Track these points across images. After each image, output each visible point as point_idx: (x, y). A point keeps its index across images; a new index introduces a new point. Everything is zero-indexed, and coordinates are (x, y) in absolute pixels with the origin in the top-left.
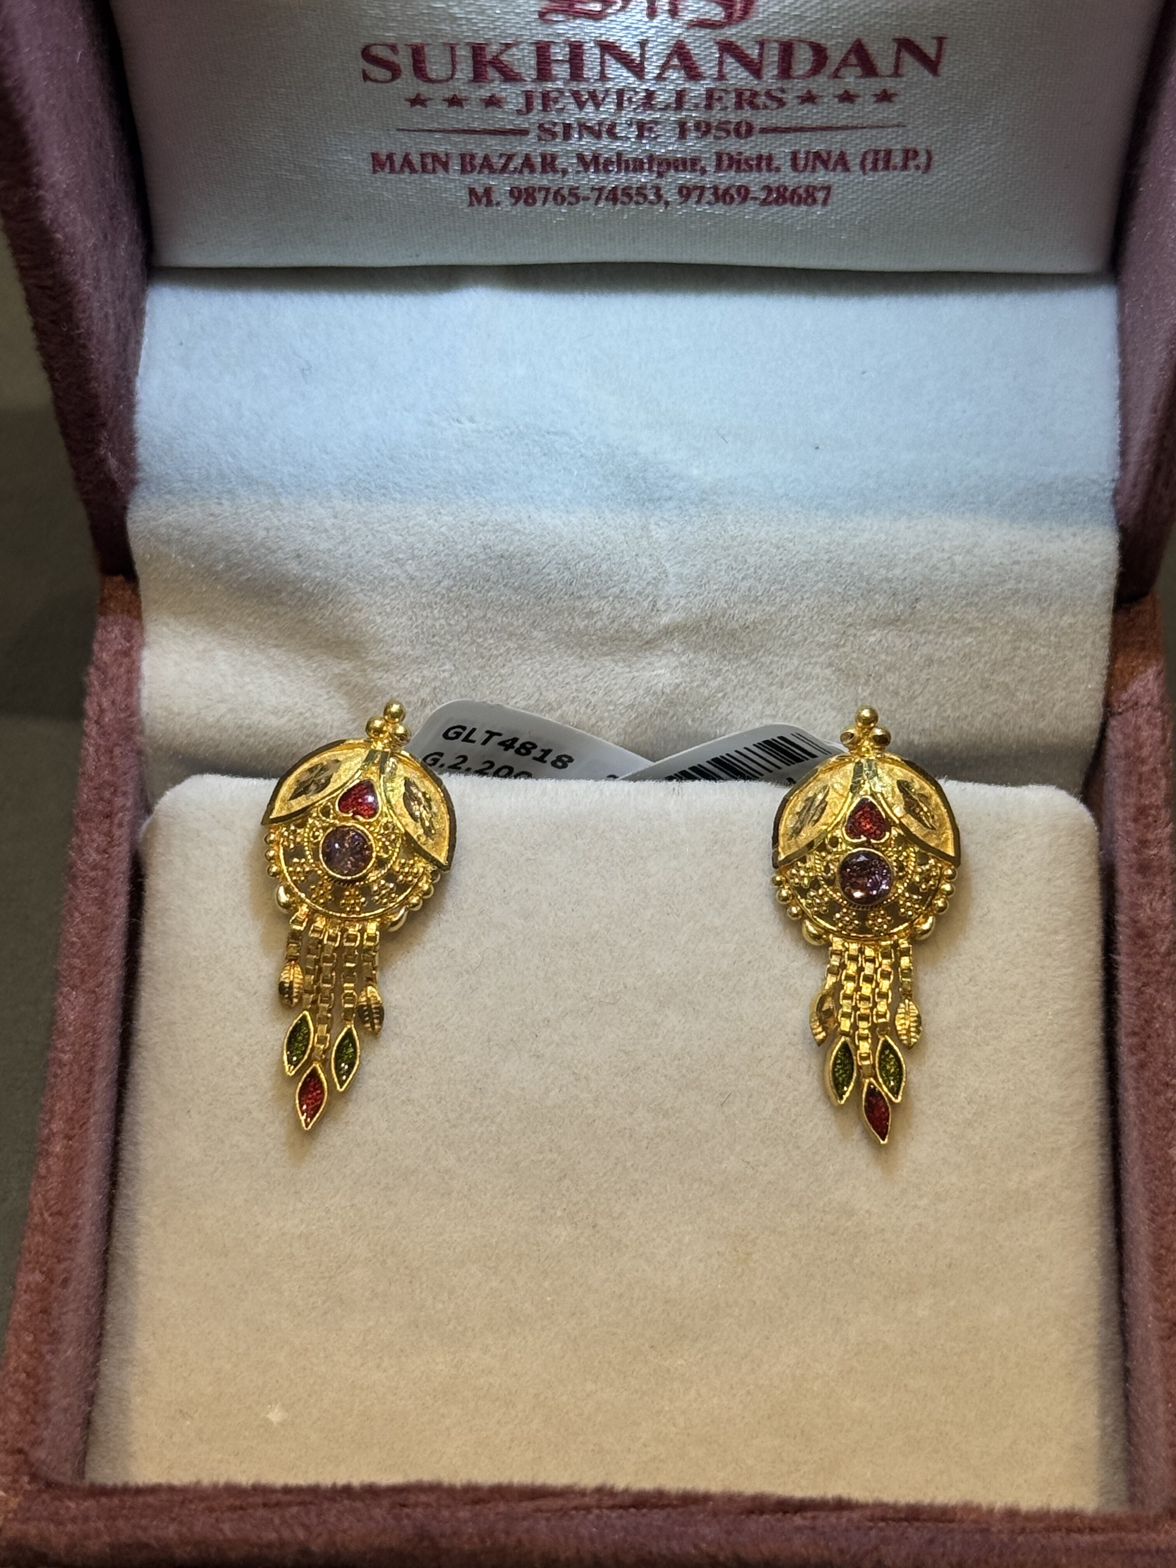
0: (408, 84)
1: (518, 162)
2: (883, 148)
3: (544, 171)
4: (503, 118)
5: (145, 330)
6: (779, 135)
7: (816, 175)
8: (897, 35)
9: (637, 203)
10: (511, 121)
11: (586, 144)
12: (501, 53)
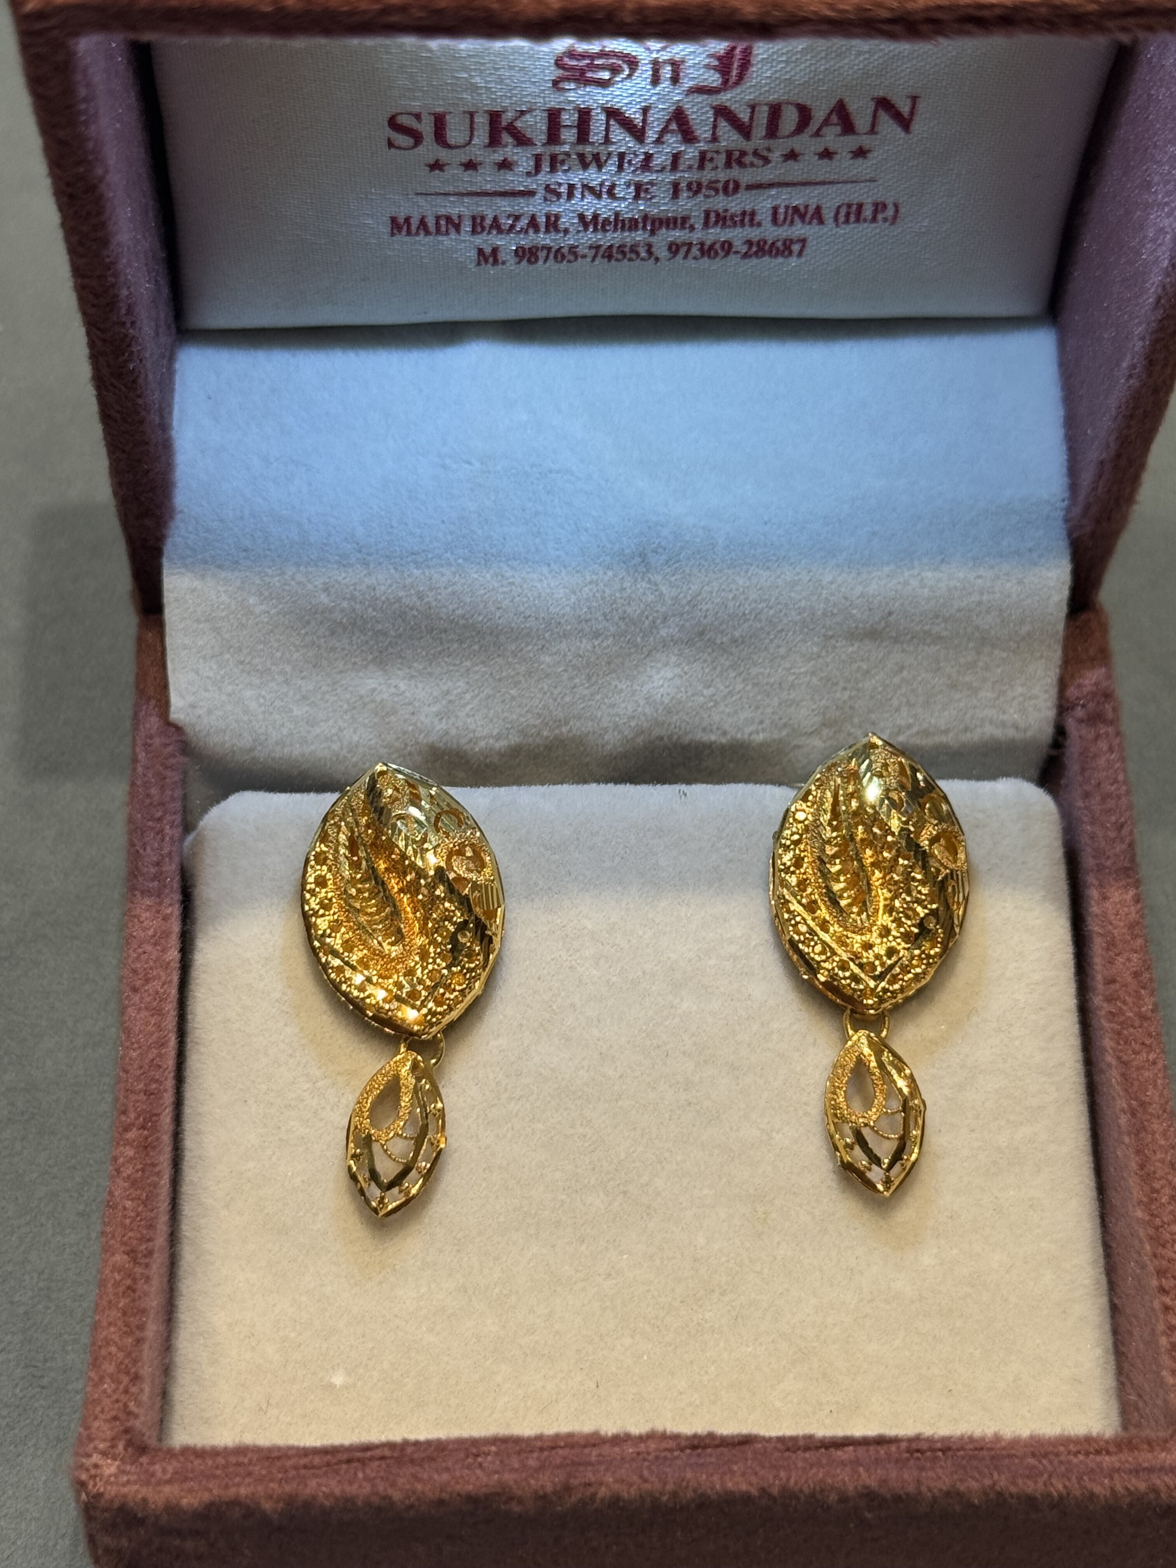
0: (429, 150)
1: (524, 222)
3: (547, 231)
4: (515, 180)
5: (177, 387)
7: (794, 228)
8: (876, 95)
9: (630, 260)
10: (520, 183)
11: (588, 205)
12: (516, 120)
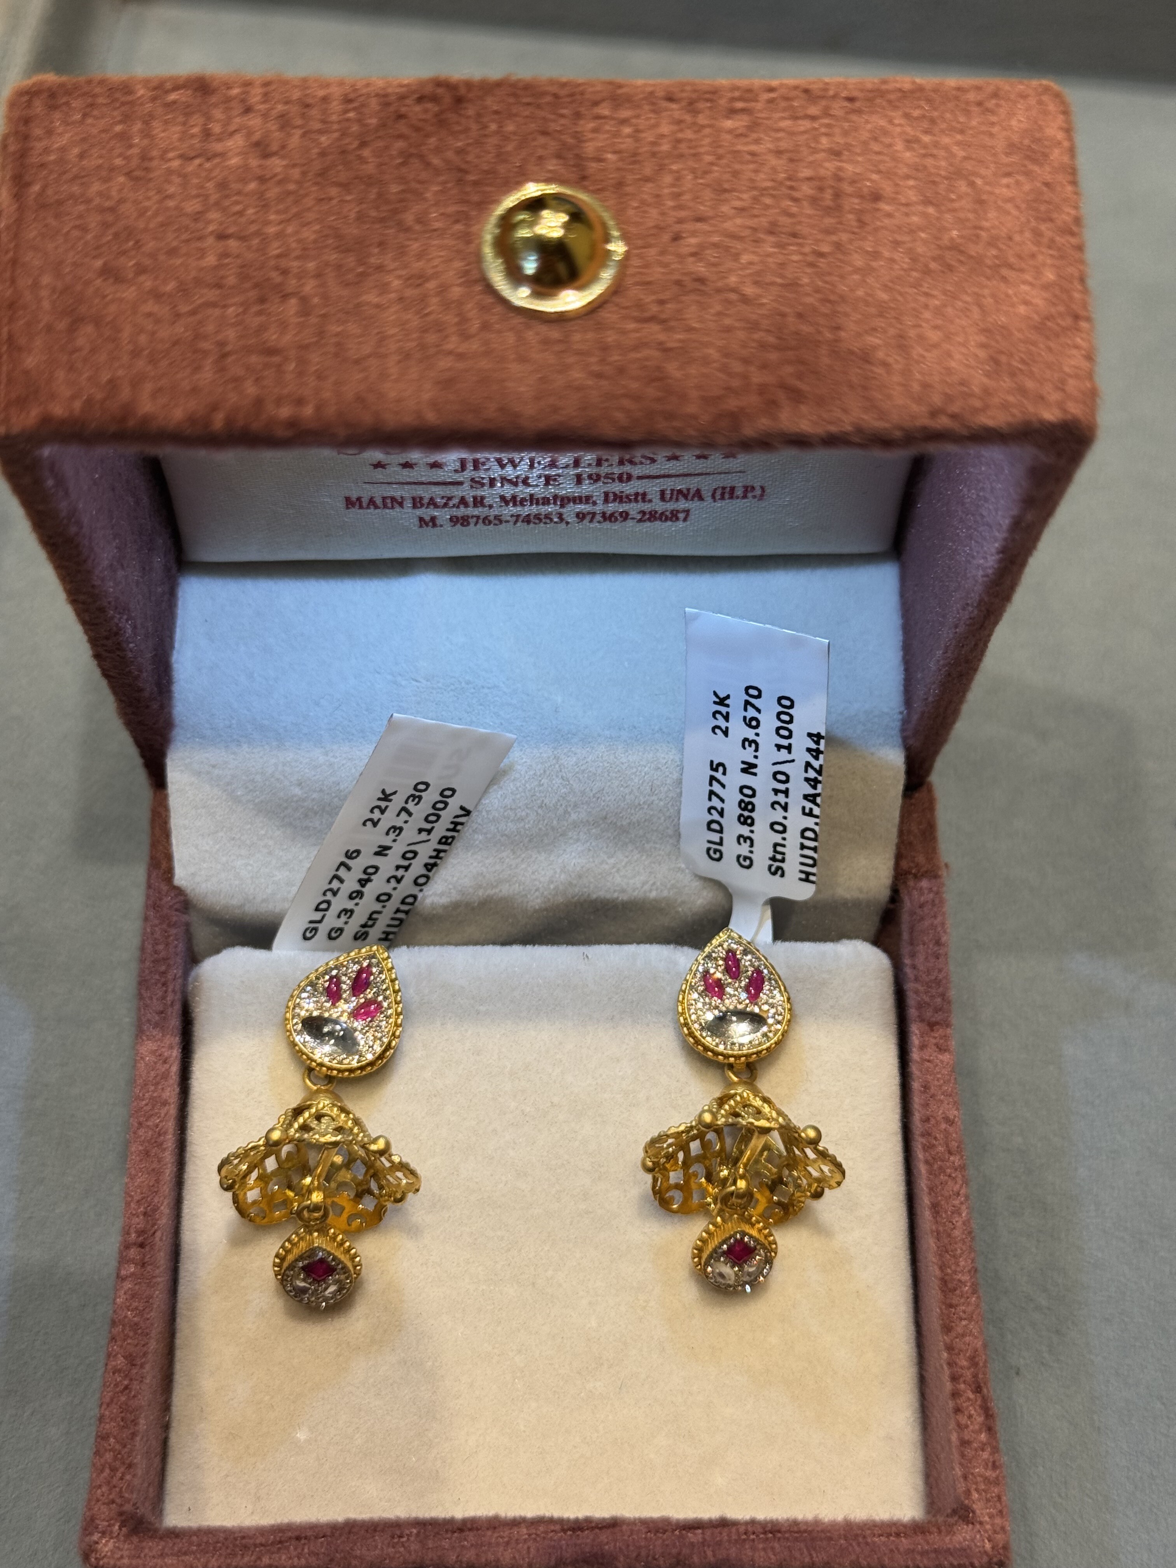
1: (455, 501)
2: (729, 485)
3: (475, 505)
4: (444, 475)
5: (179, 612)
6: (651, 480)
7: (679, 503)
9: (545, 523)
10: (450, 477)
11: (508, 491)
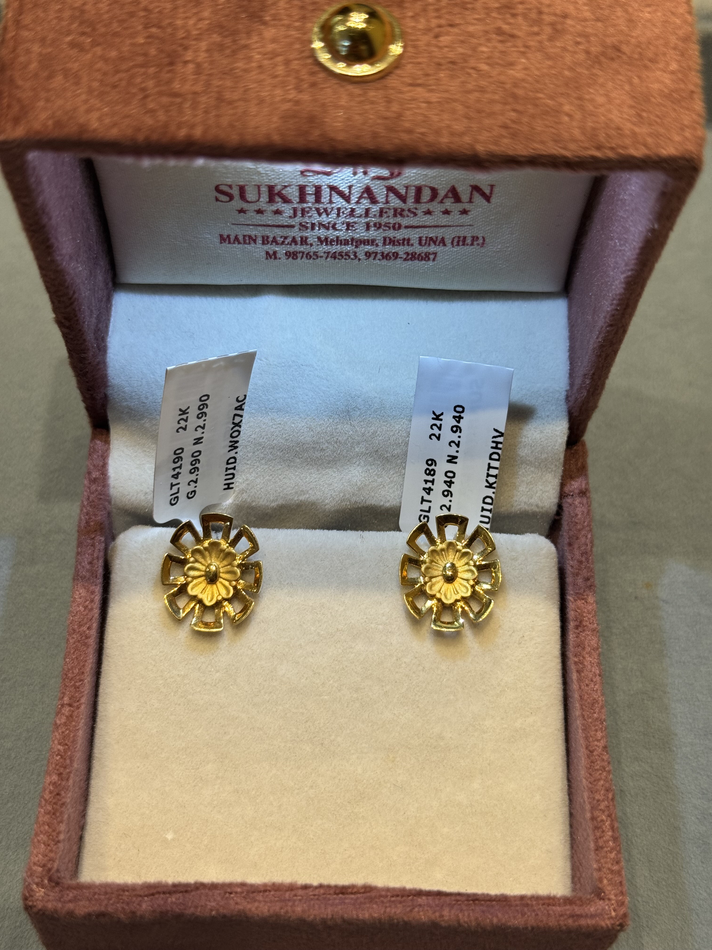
0: (237, 203)
1: (289, 240)
2: (462, 235)
3: (302, 244)
4: (283, 220)
5: (112, 313)
6: (414, 229)
8: (472, 184)
9: (346, 259)
11: (322, 233)
12: (282, 189)
